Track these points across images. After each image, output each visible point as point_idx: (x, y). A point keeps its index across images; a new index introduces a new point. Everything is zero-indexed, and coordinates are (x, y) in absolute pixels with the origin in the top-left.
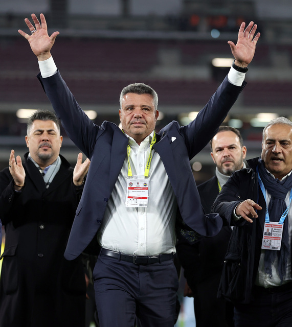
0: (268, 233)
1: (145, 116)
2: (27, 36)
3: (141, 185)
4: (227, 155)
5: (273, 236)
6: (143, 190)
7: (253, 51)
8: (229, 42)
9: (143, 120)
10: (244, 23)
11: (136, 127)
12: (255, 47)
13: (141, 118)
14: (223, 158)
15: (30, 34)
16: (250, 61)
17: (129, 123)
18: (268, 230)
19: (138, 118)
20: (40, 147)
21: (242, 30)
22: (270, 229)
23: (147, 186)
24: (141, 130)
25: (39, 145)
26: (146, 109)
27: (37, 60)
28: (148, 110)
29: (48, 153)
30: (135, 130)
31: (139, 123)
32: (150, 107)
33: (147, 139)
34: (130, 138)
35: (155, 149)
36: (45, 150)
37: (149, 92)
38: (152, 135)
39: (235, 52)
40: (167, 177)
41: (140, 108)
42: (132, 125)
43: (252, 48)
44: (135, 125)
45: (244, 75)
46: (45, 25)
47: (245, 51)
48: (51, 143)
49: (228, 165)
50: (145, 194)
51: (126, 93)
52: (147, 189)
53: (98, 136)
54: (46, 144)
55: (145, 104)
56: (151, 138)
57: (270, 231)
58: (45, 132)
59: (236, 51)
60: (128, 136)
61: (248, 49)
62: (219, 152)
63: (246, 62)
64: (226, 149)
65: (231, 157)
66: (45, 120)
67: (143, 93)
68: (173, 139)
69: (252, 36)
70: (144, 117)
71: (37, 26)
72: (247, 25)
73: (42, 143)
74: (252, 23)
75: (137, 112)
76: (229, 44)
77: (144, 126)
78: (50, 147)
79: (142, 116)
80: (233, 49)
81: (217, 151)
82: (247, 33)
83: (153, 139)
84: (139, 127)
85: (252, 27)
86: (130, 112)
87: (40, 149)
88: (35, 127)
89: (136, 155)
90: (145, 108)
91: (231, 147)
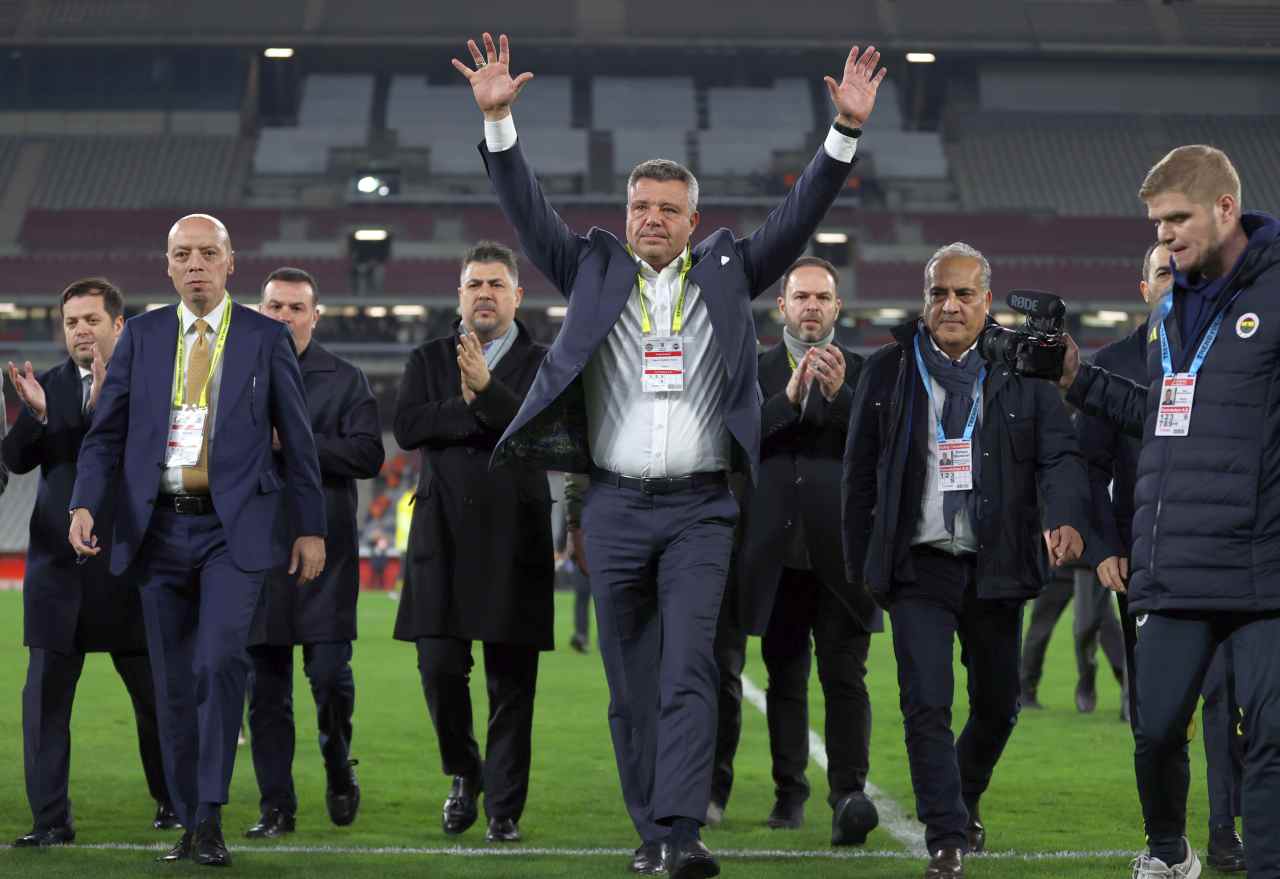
0: (945, 461)
1: (667, 221)
2: (468, 71)
3: (669, 348)
4: (815, 307)
5: (955, 465)
6: (673, 357)
7: (871, 100)
8: (826, 78)
9: (661, 230)
10: (856, 48)
11: (650, 243)
12: (875, 92)
13: (658, 226)
14: (806, 313)
15: (475, 69)
16: (866, 117)
17: (637, 233)
18: (945, 455)
19: (654, 225)
20: (476, 311)
21: (851, 61)
22: (949, 452)
23: (680, 350)
24: (657, 249)
25: (475, 306)
26: (669, 210)
27: (483, 119)
28: (674, 211)
29: (491, 321)
30: (647, 249)
31: (655, 236)
32: (677, 207)
33: (675, 263)
34: (644, 263)
35: (690, 279)
36: (485, 316)
37: (683, 178)
38: (685, 255)
39: (836, 98)
40: (710, 329)
41: (658, 208)
42: (642, 239)
43: (869, 93)
44: (649, 239)
45: (854, 142)
46: (505, 56)
47: (857, 97)
48: (496, 302)
49: (810, 328)
50: (676, 363)
51: (638, 176)
52: (679, 354)
53: (582, 256)
54: (485, 306)
55: (668, 201)
56: (681, 261)
57: (949, 457)
58: (485, 285)
59: (839, 96)
60: (638, 259)
61: (863, 94)
62: (798, 301)
63: (859, 119)
64: (813, 297)
65: (819, 314)
66: (486, 262)
67: (668, 179)
68: (725, 260)
69: (870, 73)
70: (664, 224)
71: (489, 56)
72: (862, 52)
73: (479, 302)
74: (871, 48)
75: (654, 215)
76: (826, 83)
77: (665, 240)
78: (494, 311)
79: (660, 223)
80: (834, 91)
81: (796, 298)
82: (862, 66)
83: (685, 263)
84: (654, 243)
85: (872, 56)
86: (641, 213)
87: (477, 314)
88: (471, 274)
89: (654, 292)
90: (666, 208)
91: (822, 297)
